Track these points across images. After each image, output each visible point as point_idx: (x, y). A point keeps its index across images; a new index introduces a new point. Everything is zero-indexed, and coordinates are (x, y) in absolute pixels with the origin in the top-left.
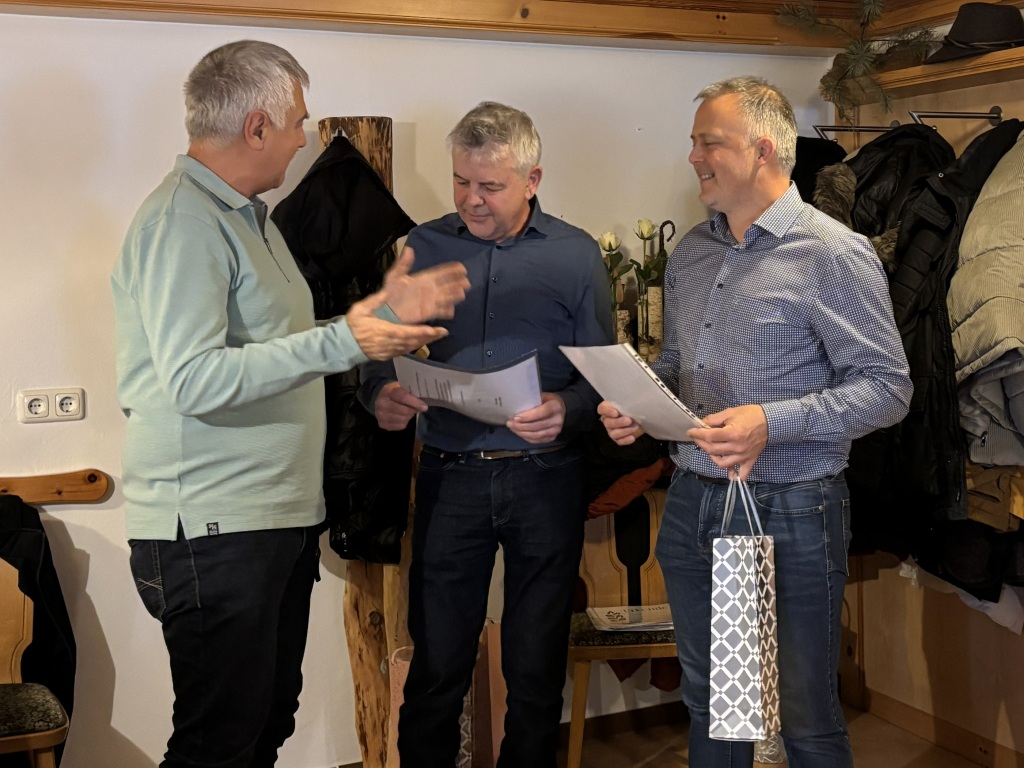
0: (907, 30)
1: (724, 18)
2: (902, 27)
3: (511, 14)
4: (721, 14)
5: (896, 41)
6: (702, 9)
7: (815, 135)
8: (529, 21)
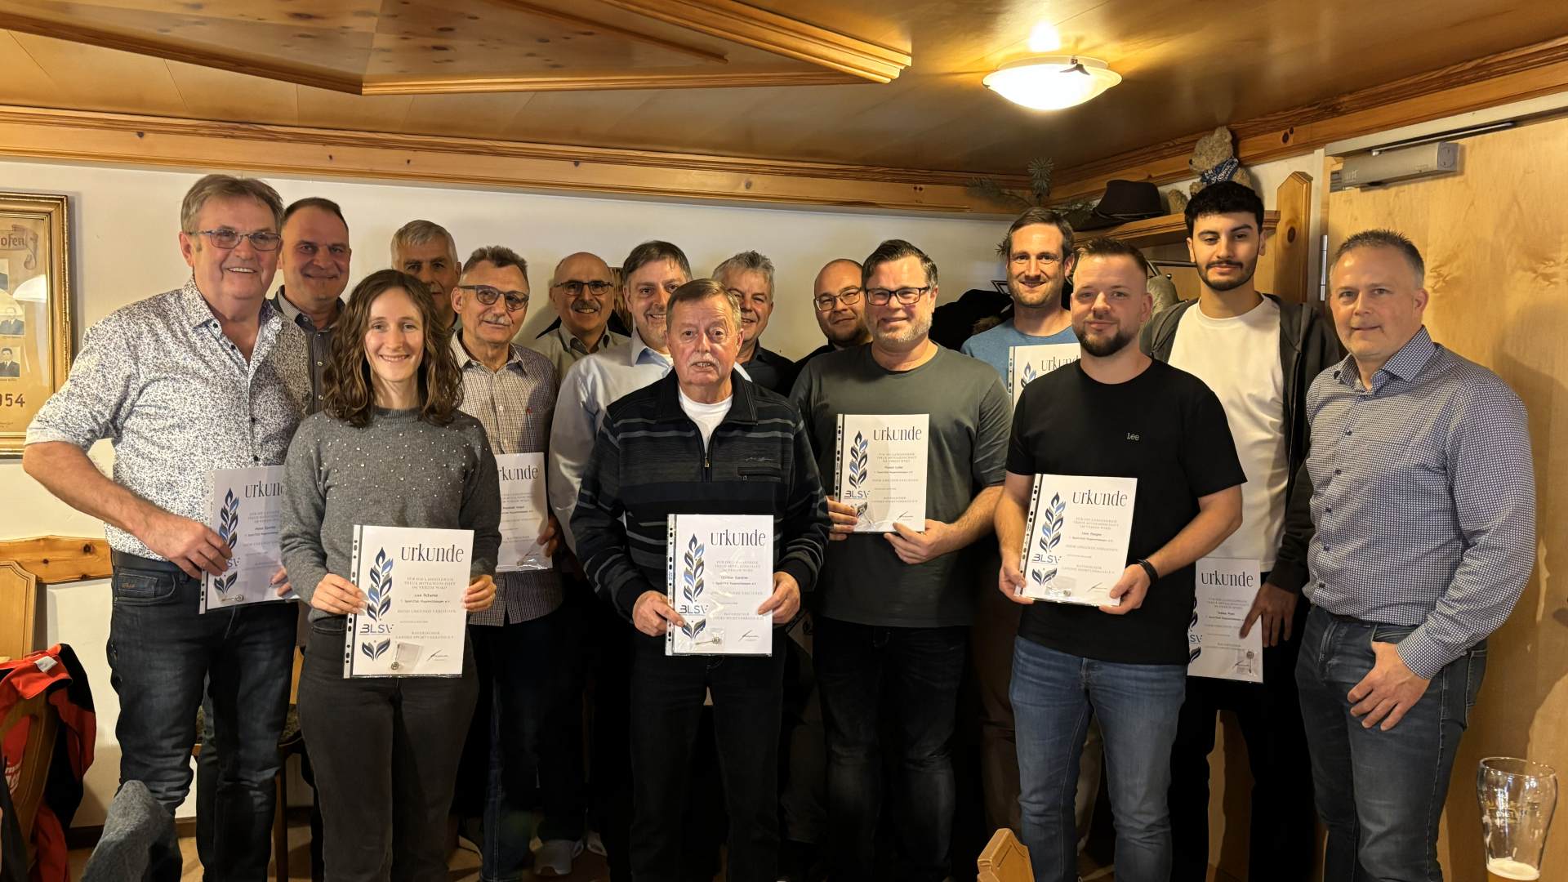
0: (1074, 202)
1: (921, 189)
2: (1070, 199)
3: (739, 184)
4: (918, 186)
5: (1066, 210)
6: (901, 181)
7: (994, 289)
8: (750, 192)
